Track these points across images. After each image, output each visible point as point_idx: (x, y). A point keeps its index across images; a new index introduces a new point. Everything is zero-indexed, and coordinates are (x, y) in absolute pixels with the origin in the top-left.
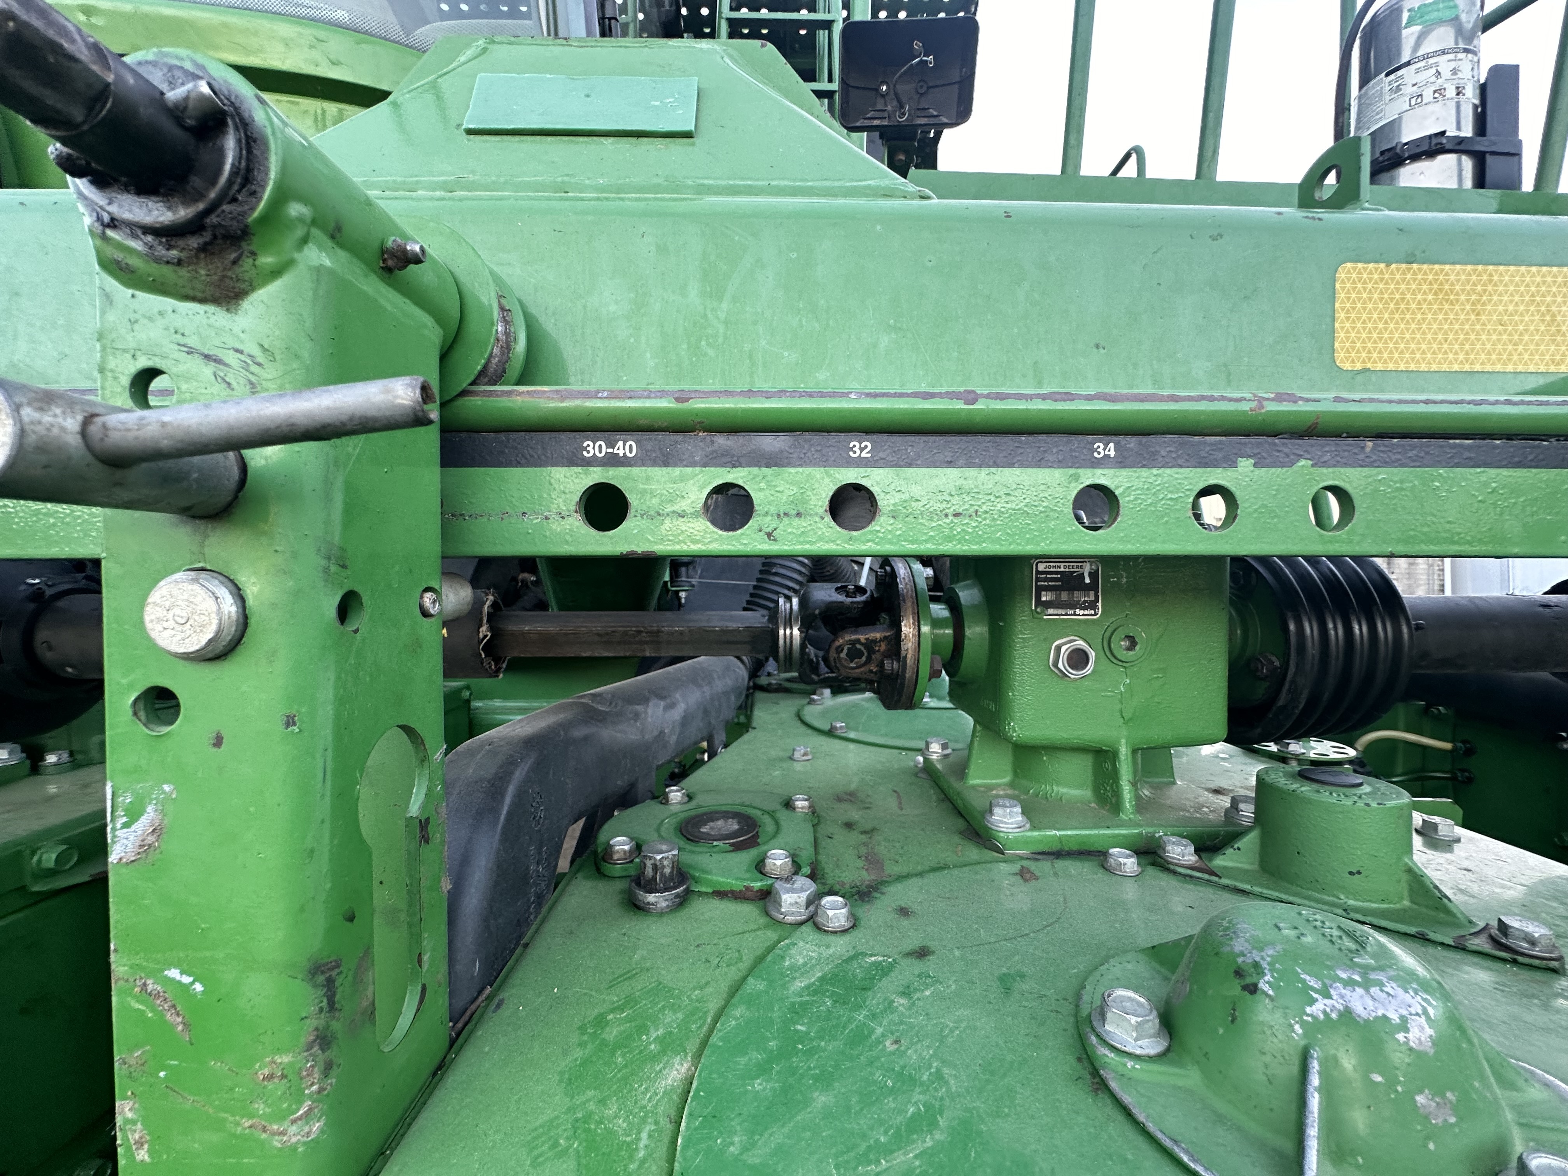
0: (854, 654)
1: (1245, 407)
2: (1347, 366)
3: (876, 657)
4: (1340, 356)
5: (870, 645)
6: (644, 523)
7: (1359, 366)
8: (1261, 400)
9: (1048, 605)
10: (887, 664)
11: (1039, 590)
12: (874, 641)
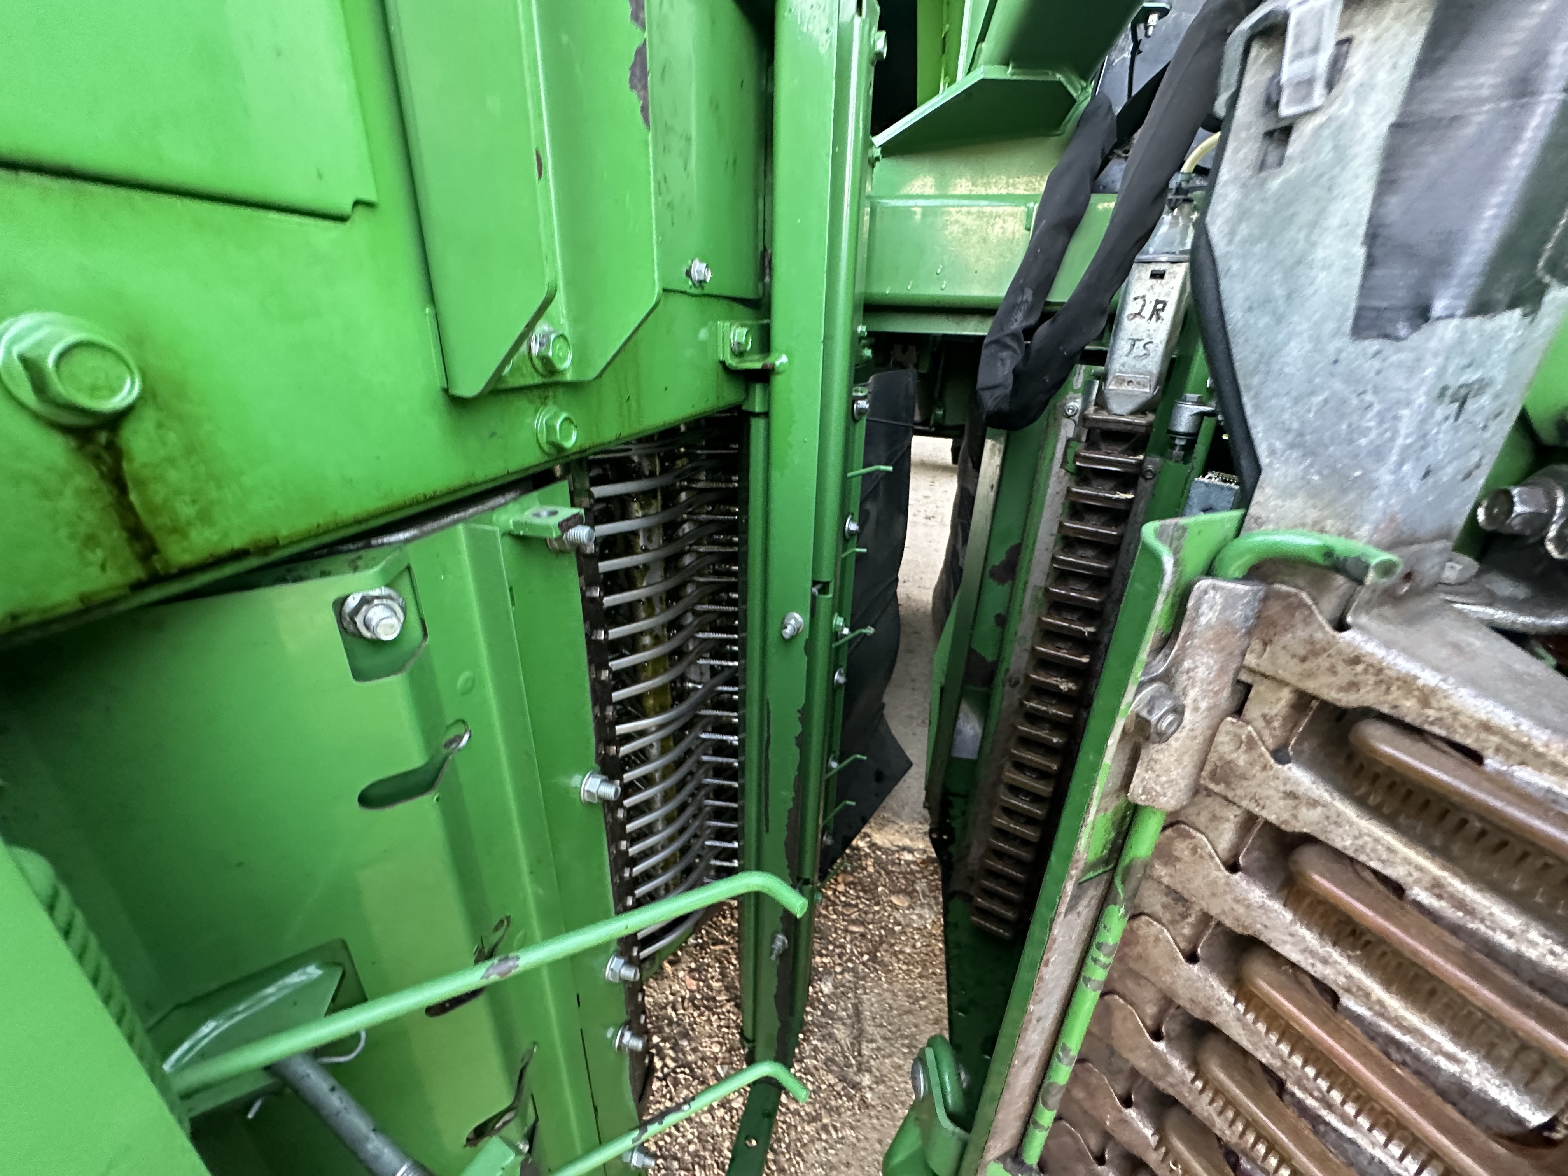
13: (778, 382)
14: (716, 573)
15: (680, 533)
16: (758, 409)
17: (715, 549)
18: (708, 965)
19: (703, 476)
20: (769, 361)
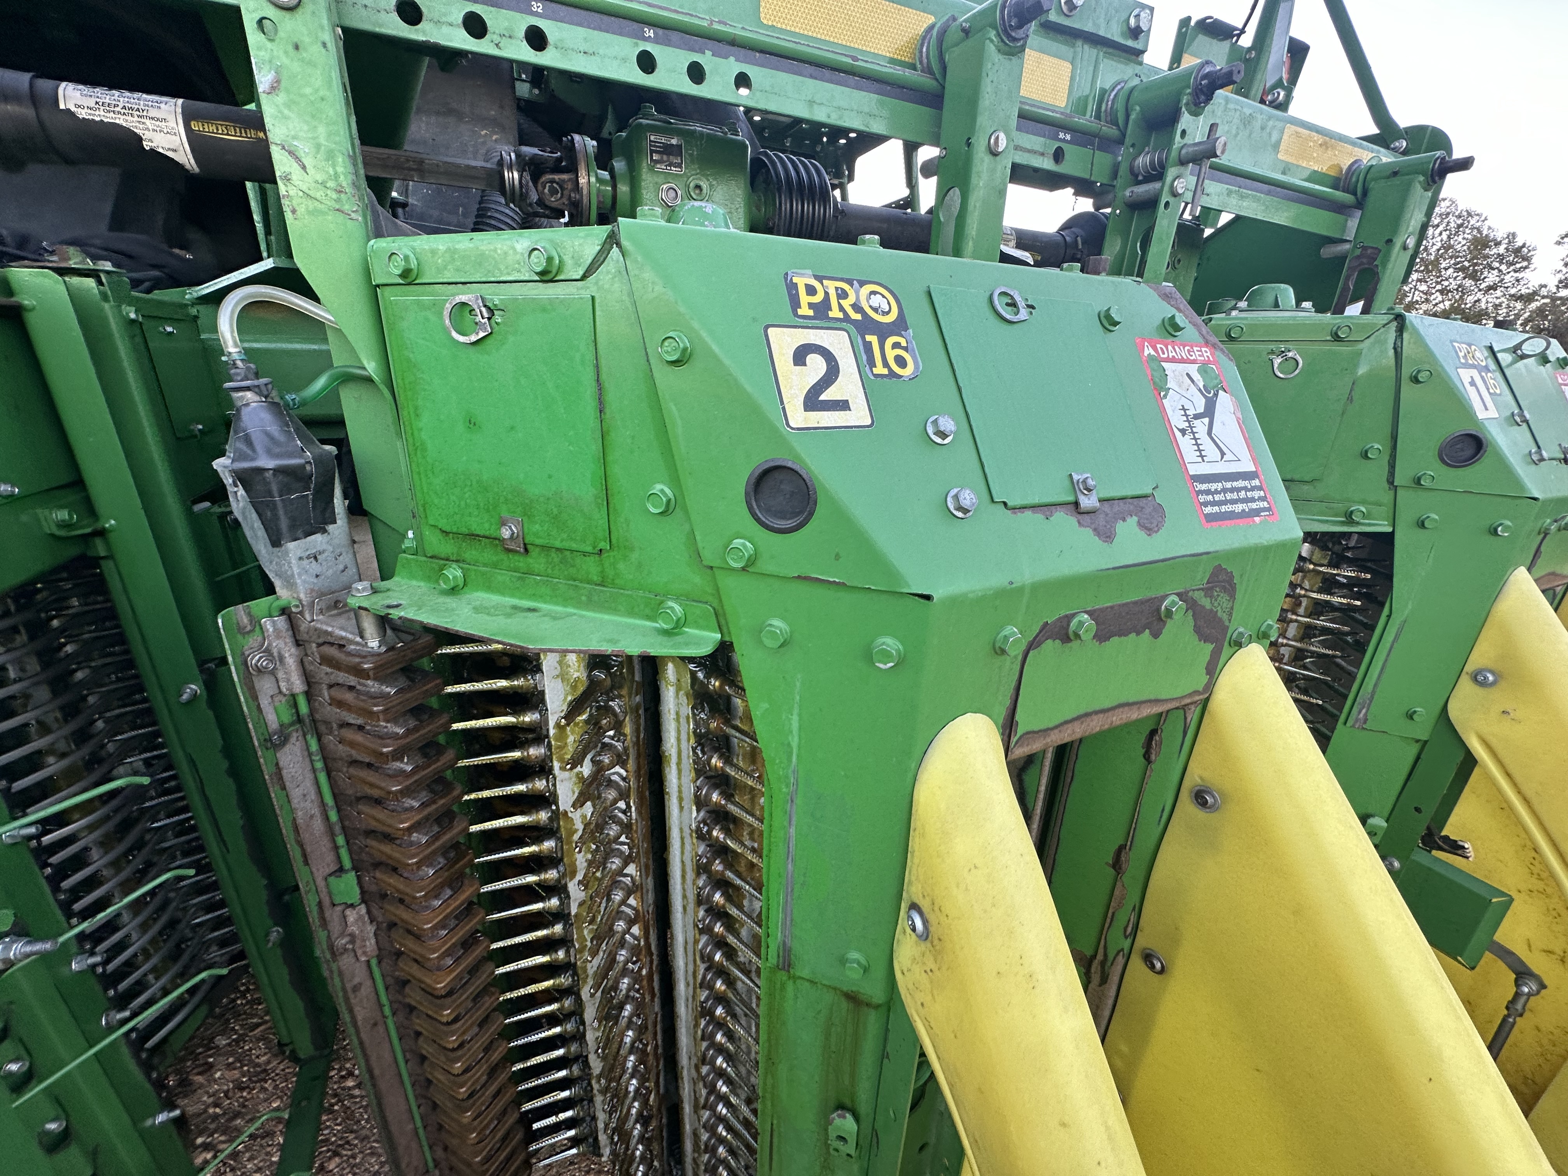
0: (553, 192)
1: (705, 24)
2: (765, 22)
3: (566, 192)
4: (762, 15)
5: (561, 184)
6: (431, 25)
7: (770, 23)
8: (712, 21)
9: (657, 162)
10: (573, 195)
11: (652, 152)
12: (563, 181)
13: (112, 537)
14: (119, 680)
15: (62, 654)
16: (102, 553)
17: (109, 660)
18: (250, 1049)
19: (75, 602)
20: (99, 526)
